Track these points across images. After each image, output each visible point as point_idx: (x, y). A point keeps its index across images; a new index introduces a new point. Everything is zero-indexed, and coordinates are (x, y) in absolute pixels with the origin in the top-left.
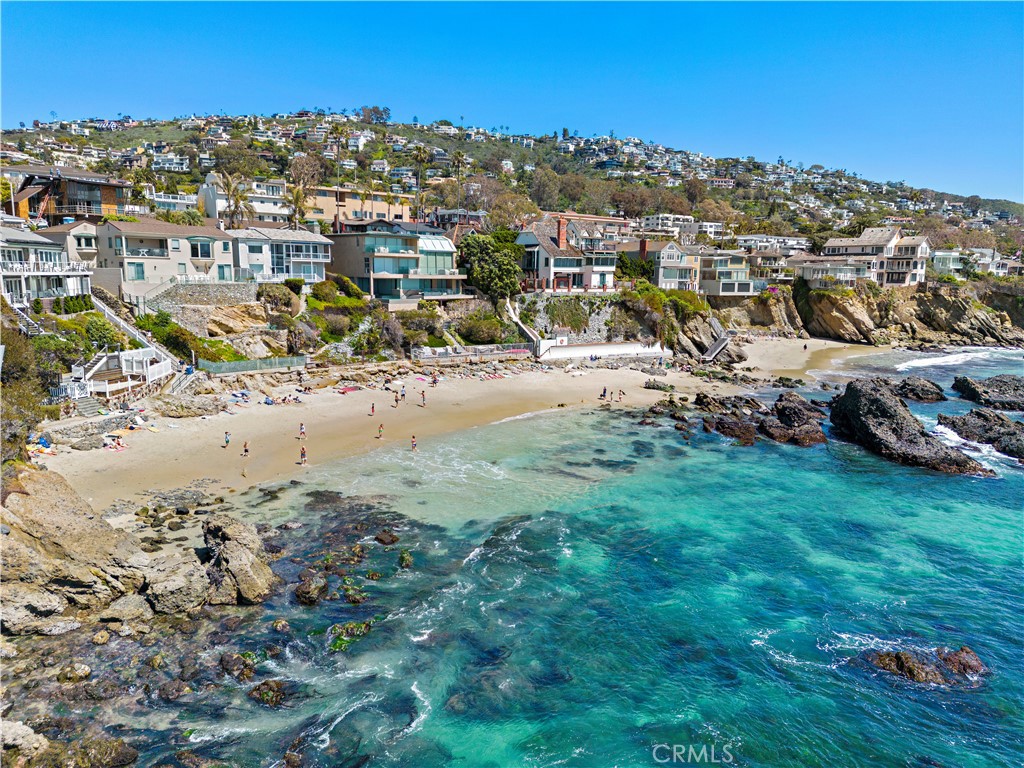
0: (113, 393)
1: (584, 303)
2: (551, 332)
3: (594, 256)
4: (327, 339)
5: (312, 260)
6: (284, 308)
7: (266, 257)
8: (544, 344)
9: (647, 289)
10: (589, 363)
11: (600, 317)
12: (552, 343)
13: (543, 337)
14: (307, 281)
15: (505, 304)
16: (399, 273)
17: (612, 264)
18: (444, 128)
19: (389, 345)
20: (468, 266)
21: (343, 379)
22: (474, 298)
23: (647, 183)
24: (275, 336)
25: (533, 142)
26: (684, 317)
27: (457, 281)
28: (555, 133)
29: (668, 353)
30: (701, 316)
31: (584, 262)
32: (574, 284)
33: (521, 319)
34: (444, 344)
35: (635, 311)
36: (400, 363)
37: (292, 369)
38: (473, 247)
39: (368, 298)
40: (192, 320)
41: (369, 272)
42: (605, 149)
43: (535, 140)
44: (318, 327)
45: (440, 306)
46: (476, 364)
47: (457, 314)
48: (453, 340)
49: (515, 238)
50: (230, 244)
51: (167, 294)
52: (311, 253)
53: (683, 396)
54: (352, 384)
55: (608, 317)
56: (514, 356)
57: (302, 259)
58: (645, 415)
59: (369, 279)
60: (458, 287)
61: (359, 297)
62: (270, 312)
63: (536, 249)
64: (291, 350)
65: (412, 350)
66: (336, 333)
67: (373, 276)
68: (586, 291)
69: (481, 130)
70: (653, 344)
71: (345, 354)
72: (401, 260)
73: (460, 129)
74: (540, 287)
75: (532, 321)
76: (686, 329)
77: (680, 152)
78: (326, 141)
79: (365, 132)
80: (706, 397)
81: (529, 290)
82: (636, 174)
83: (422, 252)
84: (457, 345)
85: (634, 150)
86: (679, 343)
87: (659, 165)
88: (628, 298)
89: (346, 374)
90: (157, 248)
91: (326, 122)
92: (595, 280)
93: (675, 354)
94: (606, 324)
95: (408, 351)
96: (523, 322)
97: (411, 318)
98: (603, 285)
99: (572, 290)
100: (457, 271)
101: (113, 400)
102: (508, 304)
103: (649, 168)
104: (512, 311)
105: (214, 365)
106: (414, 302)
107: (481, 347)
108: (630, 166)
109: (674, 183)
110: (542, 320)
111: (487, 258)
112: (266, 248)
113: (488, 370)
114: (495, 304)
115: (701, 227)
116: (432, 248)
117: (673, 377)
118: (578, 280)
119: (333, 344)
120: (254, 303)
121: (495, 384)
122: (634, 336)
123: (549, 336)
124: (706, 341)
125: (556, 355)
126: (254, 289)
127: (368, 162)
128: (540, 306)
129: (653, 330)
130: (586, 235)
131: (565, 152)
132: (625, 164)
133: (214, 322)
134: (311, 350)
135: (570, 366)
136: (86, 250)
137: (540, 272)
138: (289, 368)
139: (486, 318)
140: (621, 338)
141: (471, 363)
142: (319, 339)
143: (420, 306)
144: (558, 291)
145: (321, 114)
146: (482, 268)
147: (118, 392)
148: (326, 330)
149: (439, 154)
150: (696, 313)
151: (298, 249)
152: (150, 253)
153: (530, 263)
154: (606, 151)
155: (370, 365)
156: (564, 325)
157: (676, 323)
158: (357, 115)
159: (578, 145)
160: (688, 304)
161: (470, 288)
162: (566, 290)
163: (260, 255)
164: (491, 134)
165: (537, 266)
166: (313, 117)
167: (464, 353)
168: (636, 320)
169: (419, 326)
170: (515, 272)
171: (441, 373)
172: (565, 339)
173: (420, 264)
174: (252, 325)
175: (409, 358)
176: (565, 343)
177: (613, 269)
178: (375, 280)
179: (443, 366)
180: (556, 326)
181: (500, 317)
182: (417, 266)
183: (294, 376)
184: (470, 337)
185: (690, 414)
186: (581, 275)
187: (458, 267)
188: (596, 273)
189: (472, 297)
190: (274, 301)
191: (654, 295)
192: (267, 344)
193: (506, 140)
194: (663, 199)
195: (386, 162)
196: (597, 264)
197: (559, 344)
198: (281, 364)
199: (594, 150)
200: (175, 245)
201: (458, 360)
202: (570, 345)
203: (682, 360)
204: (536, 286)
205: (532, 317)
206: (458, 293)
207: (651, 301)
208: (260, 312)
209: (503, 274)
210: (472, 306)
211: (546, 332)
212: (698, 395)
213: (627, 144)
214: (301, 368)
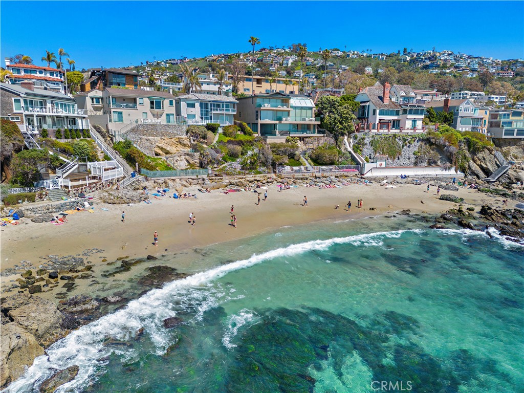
0: (73, 187)
1: (399, 140)
2: (373, 158)
3: (408, 108)
4: (227, 159)
5: (225, 112)
6: (201, 140)
7: (197, 110)
8: (368, 166)
9: (447, 131)
10: (399, 180)
11: (410, 149)
12: (374, 165)
13: (368, 162)
14: (221, 125)
15: (343, 140)
16: (277, 120)
17: (421, 114)
18: (335, 53)
19: (264, 164)
20: (322, 116)
21: (231, 184)
22: (324, 136)
23: (455, 76)
24: (192, 156)
25: (385, 57)
26: (474, 149)
27: (314, 125)
28: (399, 51)
29: (460, 174)
30: (488, 149)
31: (401, 112)
32: (393, 127)
33: (353, 149)
34: (300, 164)
35: (436, 145)
36: (269, 175)
37: (199, 177)
38: (325, 103)
39: (256, 135)
40: (146, 145)
41: (257, 119)
42: (429, 58)
43: (387, 56)
44: (222, 152)
45: (301, 141)
46: (319, 178)
47: (311, 146)
48: (306, 162)
49: (355, 98)
50: (174, 101)
51: (133, 130)
52: (225, 108)
53: (470, 206)
54: (235, 187)
55: (416, 149)
56: (346, 174)
57: (219, 112)
58: (436, 220)
59: (257, 124)
60: (314, 129)
61: (250, 135)
62: (193, 142)
63: (367, 104)
64: (202, 166)
65: (277, 168)
66: (233, 156)
67: (260, 122)
68: (401, 131)
69: (356, 52)
70: (449, 168)
71: (235, 168)
72: (278, 112)
73: (344, 52)
74: (368, 128)
75: (361, 150)
76: (476, 158)
77: (477, 57)
78: (272, 62)
79: (293, 56)
80: (490, 208)
81: (360, 130)
82: (448, 71)
83: (292, 107)
84: (308, 165)
85: (448, 57)
86: (470, 168)
87: (463, 65)
88: (431, 136)
89: (233, 181)
90: (131, 103)
91: (273, 53)
92: (409, 124)
93: (466, 176)
94: (414, 154)
95: (274, 168)
96: (354, 152)
97: (279, 147)
98: (414, 128)
99: (391, 131)
100: (314, 119)
101: (73, 191)
102: (346, 140)
103: (456, 67)
104: (348, 144)
105: (152, 172)
106: (284, 138)
107: (324, 167)
108: (444, 67)
109: (472, 75)
110: (367, 150)
111: (334, 110)
112: (197, 105)
113: (326, 182)
114: (336, 139)
115: (489, 98)
116: (298, 105)
117: (463, 192)
118: (396, 124)
119: (230, 162)
120: (184, 136)
121: (330, 192)
122: (435, 163)
123: (372, 161)
124: (491, 168)
125: (376, 174)
126: (185, 128)
127: (292, 72)
128: (367, 141)
129: (450, 159)
130: (404, 94)
131: (404, 61)
132: (441, 66)
133: (158, 147)
134: (216, 166)
135: (385, 181)
136: (97, 105)
137: (369, 119)
138: (197, 176)
139: (329, 148)
140: (425, 164)
141: (316, 177)
142: (221, 159)
143: (287, 141)
144: (381, 131)
145: (272, 49)
146: (331, 117)
147: (78, 186)
148: (227, 154)
149: (330, 65)
150: (484, 147)
151: (218, 106)
152: (127, 106)
153: (363, 113)
154: (430, 59)
155: (249, 176)
156: (384, 154)
157: (468, 154)
158: (290, 48)
159: (412, 57)
160: (479, 141)
161: (322, 130)
162: (387, 131)
163: (193, 108)
164: (361, 54)
165: (368, 115)
166: (268, 51)
167: (312, 170)
168: (437, 151)
169: (284, 153)
170: (351, 119)
171: (295, 183)
172: (383, 163)
173: (291, 114)
174: (182, 149)
175: (275, 172)
176: (383, 166)
177: (422, 117)
178: (261, 124)
179: (296, 179)
180: (378, 154)
181: (340, 148)
182: (289, 116)
183: (201, 181)
184: (317, 160)
185: (475, 222)
186: (399, 121)
187: (316, 116)
188: (410, 119)
189: (322, 135)
190: (195, 135)
191: (452, 134)
192: (188, 161)
193: (370, 56)
194: (464, 84)
195: (301, 71)
196: (410, 113)
197: (378, 166)
198: (192, 173)
199: (422, 59)
200: (141, 101)
201: (307, 175)
202: (386, 168)
203: (471, 180)
204: (365, 128)
205: (361, 148)
206: (314, 133)
207: (449, 139)
208: (186, 142)
209: (343, 120)
210: (322, 141)
211: (370, 158)
212: (483, 207)
213: (443, 54)
214: (205, 177)
